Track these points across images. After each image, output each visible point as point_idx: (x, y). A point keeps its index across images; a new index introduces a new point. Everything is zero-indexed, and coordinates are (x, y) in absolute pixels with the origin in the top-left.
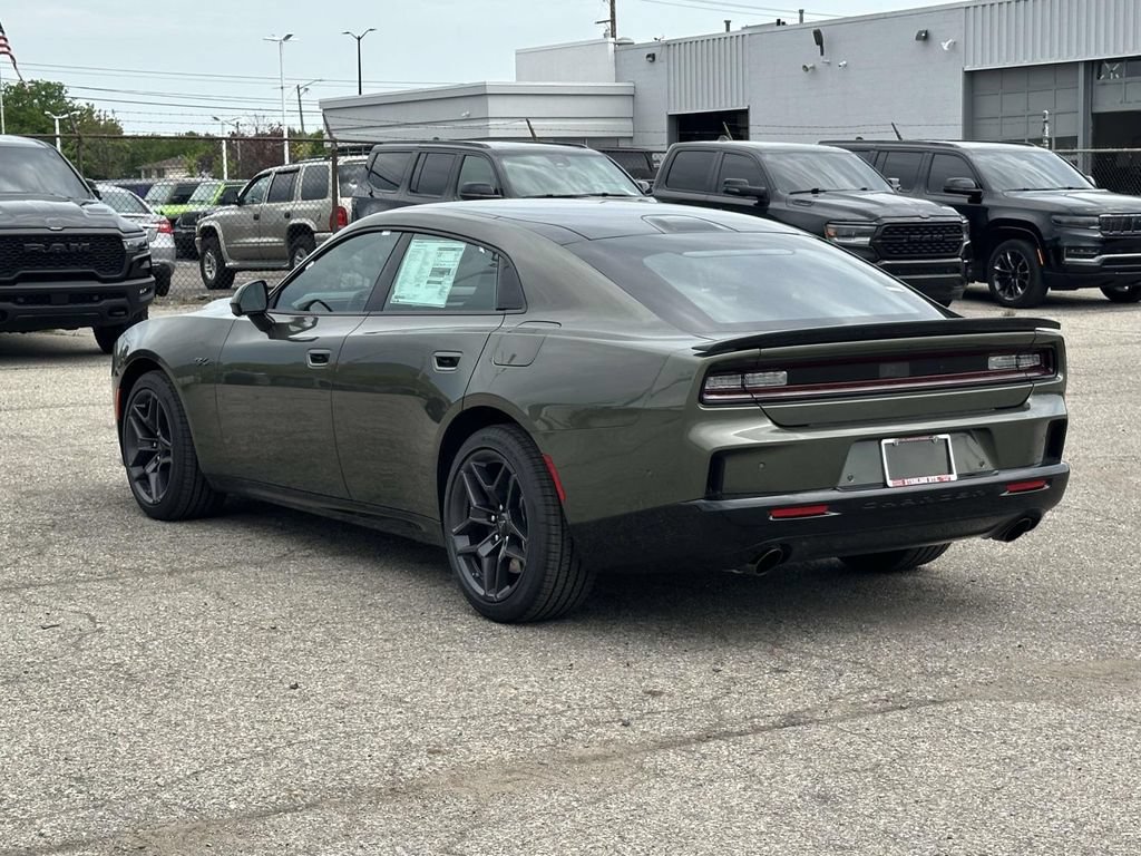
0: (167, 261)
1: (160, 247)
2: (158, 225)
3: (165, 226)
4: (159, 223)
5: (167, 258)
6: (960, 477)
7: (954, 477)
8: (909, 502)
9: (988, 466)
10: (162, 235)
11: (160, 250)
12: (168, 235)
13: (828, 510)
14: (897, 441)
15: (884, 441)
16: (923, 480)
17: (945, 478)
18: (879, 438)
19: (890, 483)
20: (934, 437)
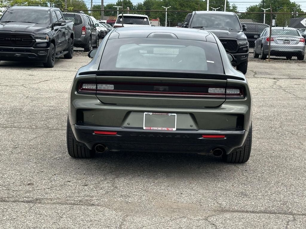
0: (302, 50)
1: (300, 46)
2: (300, 40)
3: (302, 40)
4: (301, 39)
5: (301, 49)
6: (177, 129)
7: (174, 129)
8: (152, 135)
9: (195, 127)
10: (301, 42)
11: (300, 47)
12: (303, 43)
13: (117, 134)
14: (152, 113)
15: (145, 113)
16: (160, 129)
17: (170, 129)
18: (144, 112)
19: (144, 128)
20: (169, 114)
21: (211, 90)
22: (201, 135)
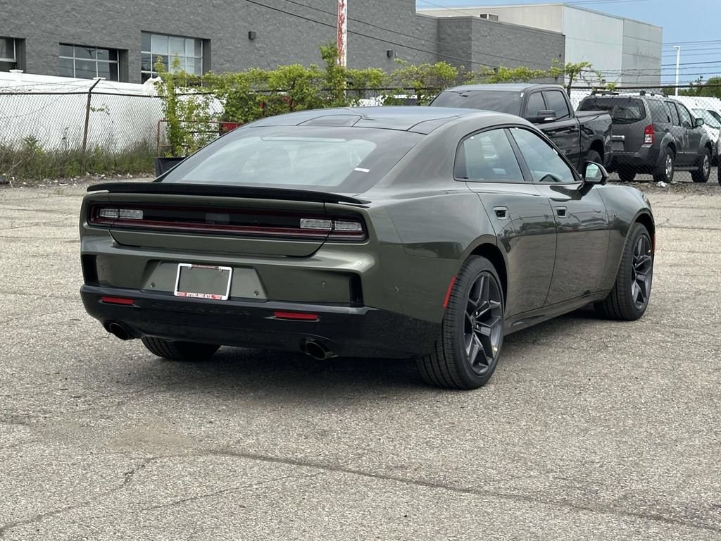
6: (230, 298)
7: (225, 298)
9: (262, 296)
13: (134, 303)
14: (190, 265)
15: (180, 265)
16: (201, 296)
17: (218, 297)
18: (178, 261)
19: (176, 293)
20: (220, 267)
21: (305, 223)
22: (272, 311)
